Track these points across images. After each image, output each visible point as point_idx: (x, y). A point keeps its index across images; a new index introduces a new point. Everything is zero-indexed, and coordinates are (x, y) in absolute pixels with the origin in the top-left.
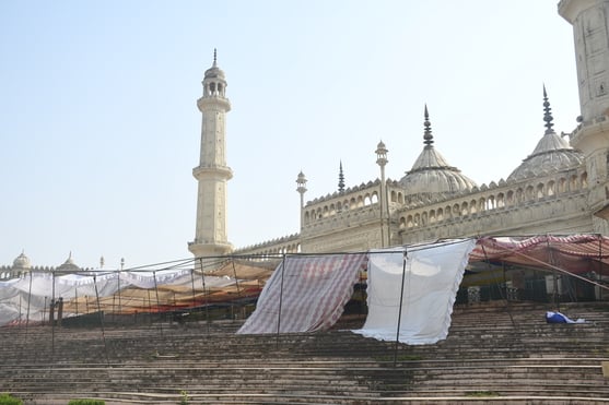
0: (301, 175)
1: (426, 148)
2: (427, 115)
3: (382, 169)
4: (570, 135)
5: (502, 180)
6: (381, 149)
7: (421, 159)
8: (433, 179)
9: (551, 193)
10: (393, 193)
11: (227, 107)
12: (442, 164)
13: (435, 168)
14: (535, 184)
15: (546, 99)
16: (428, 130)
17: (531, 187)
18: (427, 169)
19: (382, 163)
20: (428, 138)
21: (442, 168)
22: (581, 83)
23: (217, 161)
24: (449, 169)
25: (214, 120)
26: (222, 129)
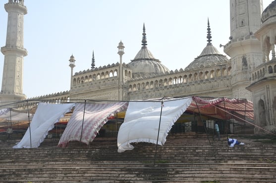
0: (72, 57)
1: (142, 48)
2: (144, 29)
3: (121, 57)
4: (225, 47)
5: (181, 69)
6: (121, 46)
7: (140, 53)
8: (146, 65)
9: (212, 77)
10: (126, 71)
11: (25, 12)
12: (151, 57)
13: (148, 59)
14: (204, 71)
15: (209, 26)
16: (144, 38)
17: (202, 73)
18: (143, 59)
19: (121, 53)
20: (144, 42)
21: (151, 59)
22: (232, 19)
23: (18, 44)
24: (155, 60)
25: (16, 19)
26: (22, 24)
